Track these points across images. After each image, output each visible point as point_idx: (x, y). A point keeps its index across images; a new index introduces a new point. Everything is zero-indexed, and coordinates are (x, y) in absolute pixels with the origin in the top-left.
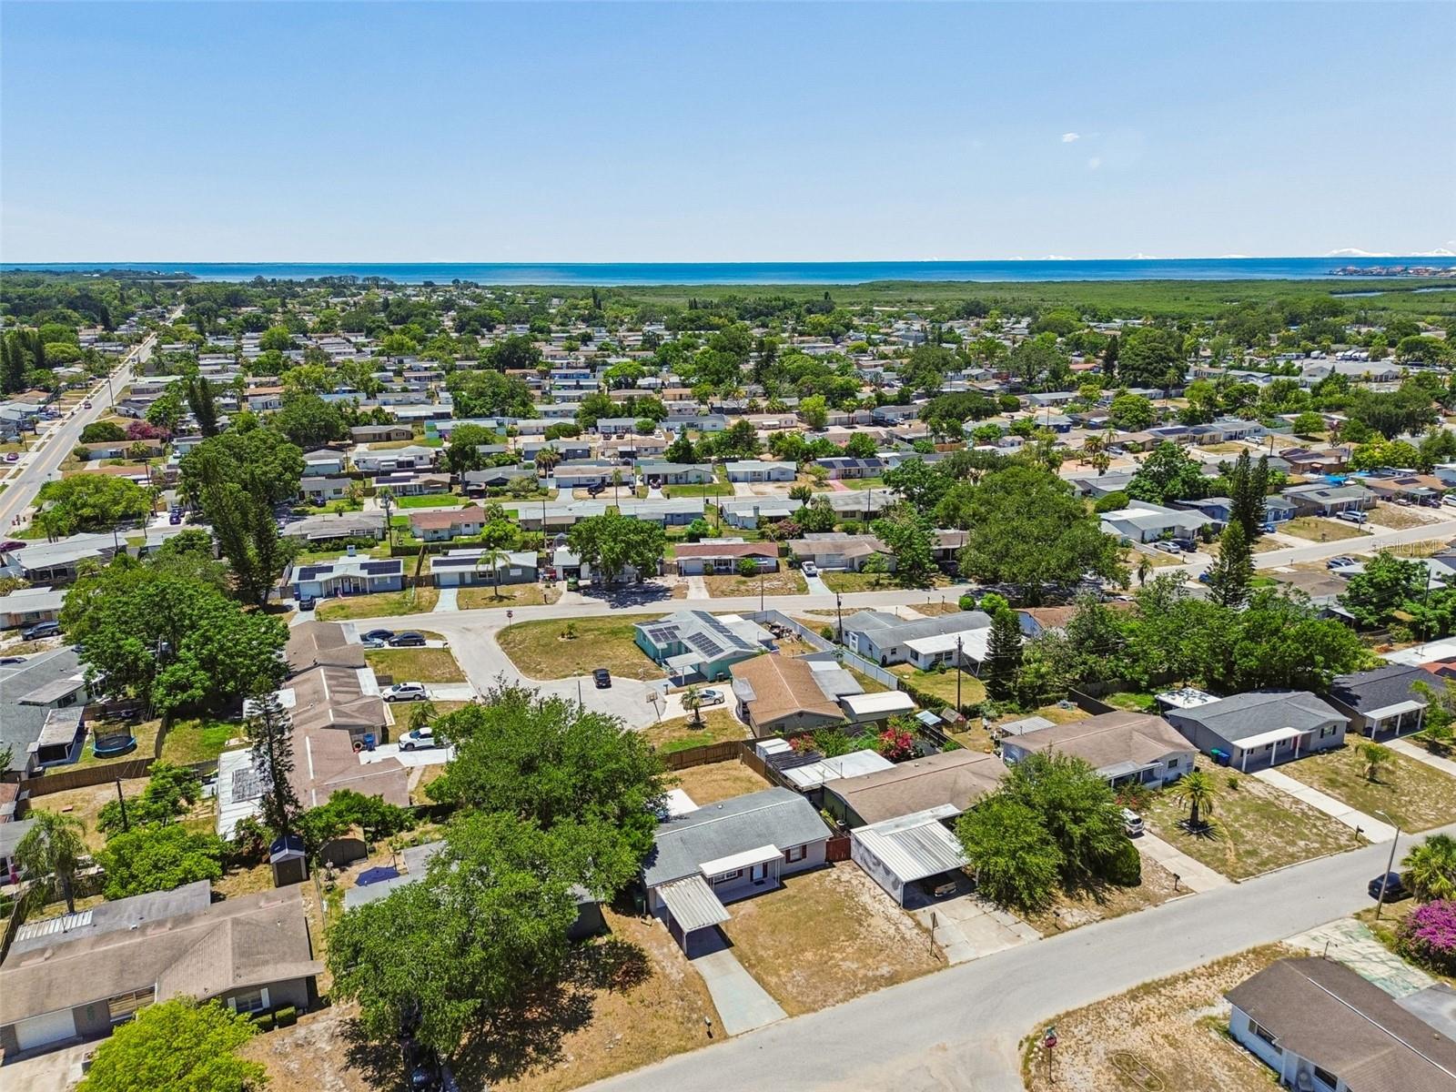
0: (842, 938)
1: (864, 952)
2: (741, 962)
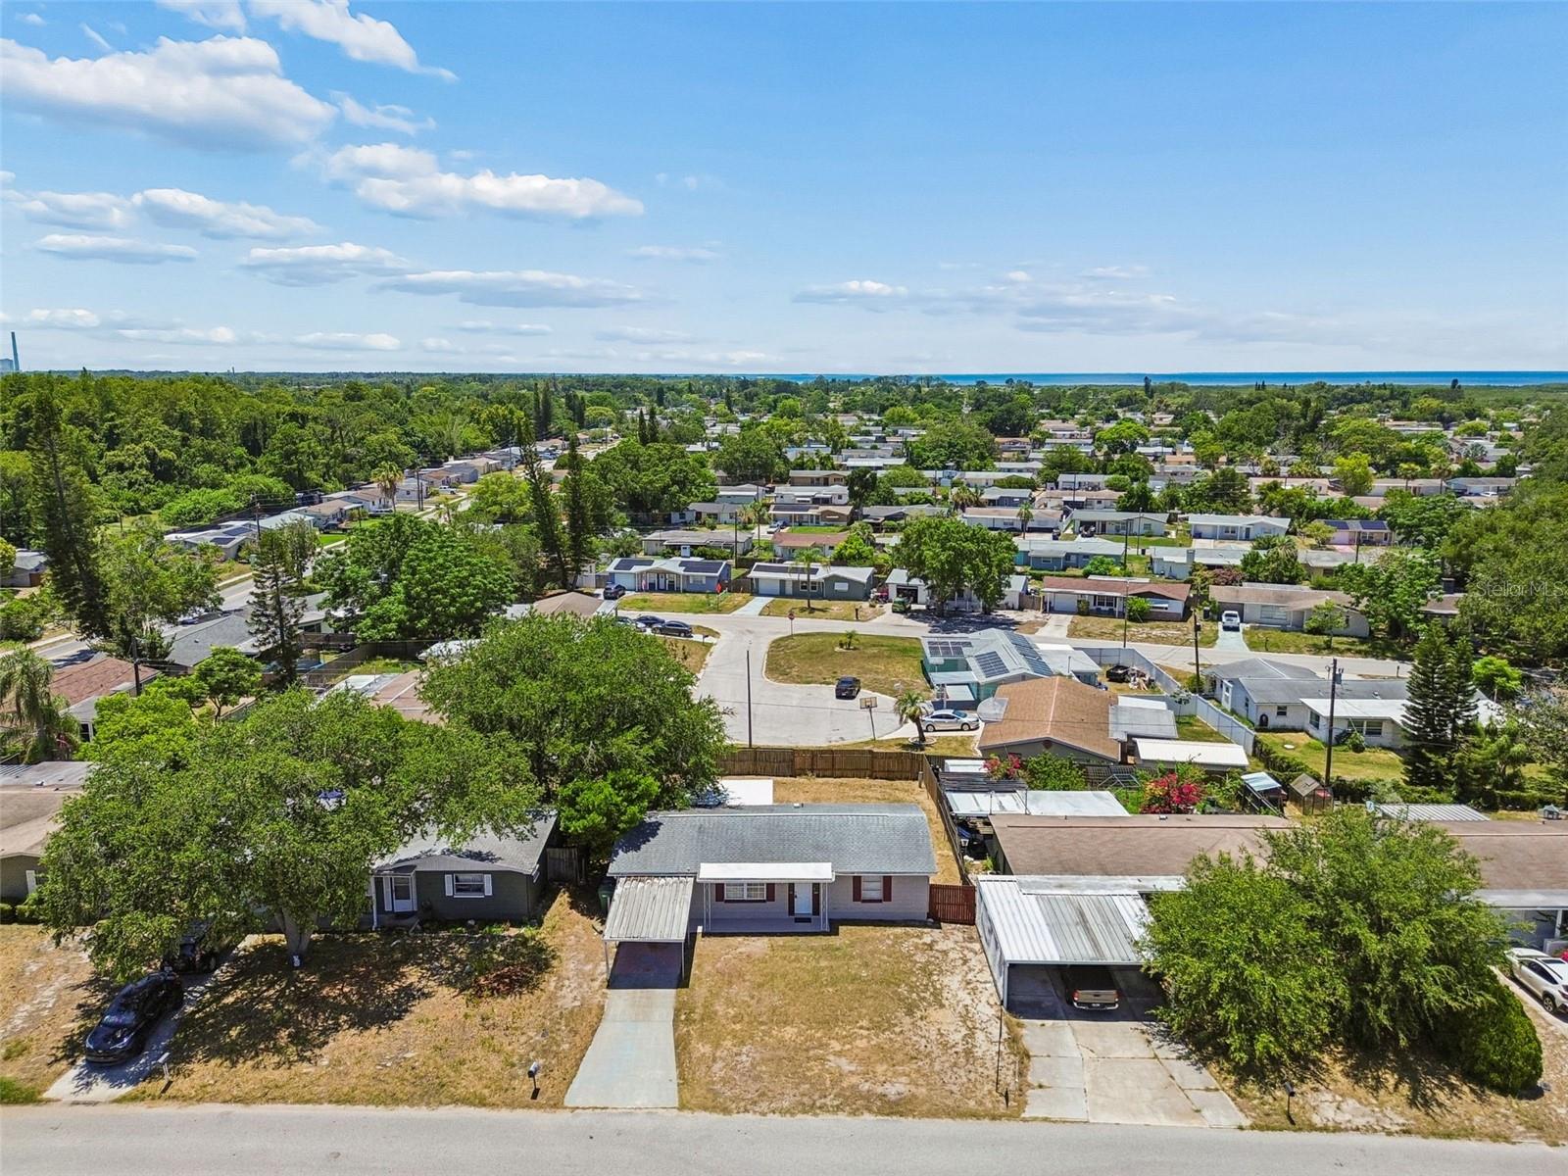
0: (864, 1023)
1: (885, 1054)
2: (677, 1012)
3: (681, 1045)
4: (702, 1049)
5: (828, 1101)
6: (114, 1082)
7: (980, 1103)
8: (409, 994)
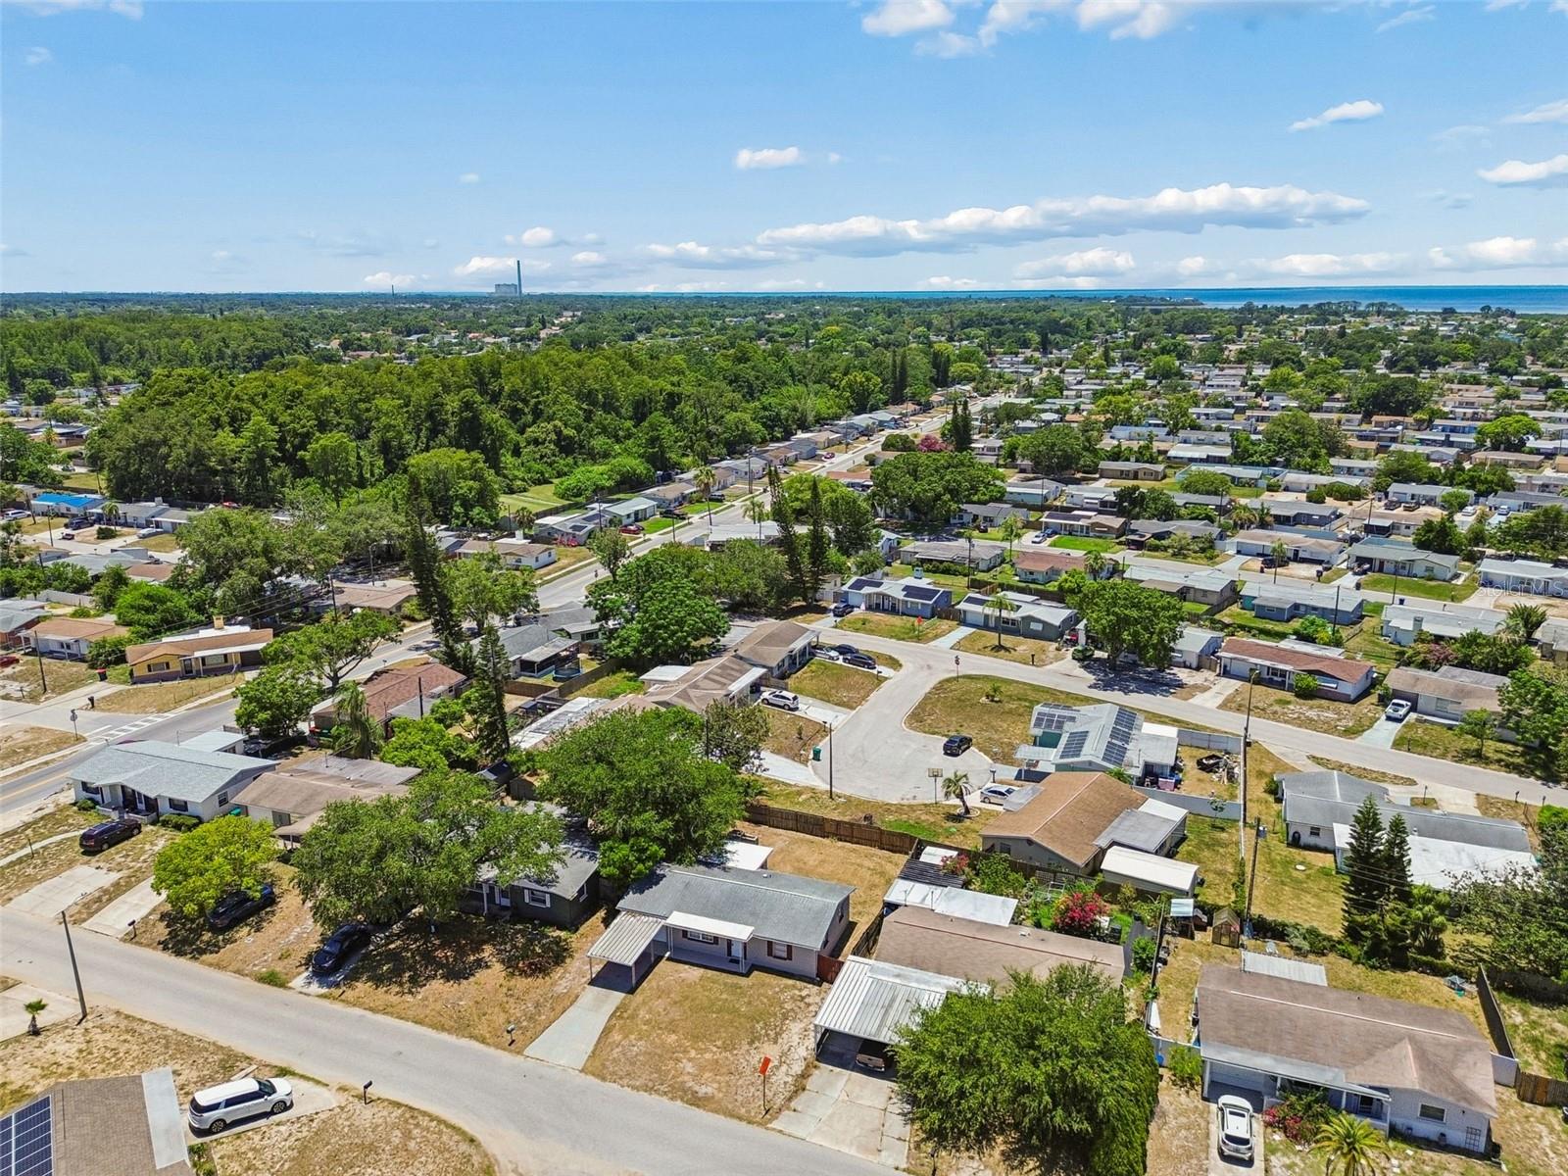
1: (716, 1066)
2: (618, 1008)
3: (607, 1031)
4: (616, 1037)
5: (662, 1088)
6: (321, 985)
7: (748, 1112)
8: (480, 964)
